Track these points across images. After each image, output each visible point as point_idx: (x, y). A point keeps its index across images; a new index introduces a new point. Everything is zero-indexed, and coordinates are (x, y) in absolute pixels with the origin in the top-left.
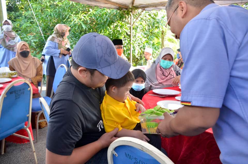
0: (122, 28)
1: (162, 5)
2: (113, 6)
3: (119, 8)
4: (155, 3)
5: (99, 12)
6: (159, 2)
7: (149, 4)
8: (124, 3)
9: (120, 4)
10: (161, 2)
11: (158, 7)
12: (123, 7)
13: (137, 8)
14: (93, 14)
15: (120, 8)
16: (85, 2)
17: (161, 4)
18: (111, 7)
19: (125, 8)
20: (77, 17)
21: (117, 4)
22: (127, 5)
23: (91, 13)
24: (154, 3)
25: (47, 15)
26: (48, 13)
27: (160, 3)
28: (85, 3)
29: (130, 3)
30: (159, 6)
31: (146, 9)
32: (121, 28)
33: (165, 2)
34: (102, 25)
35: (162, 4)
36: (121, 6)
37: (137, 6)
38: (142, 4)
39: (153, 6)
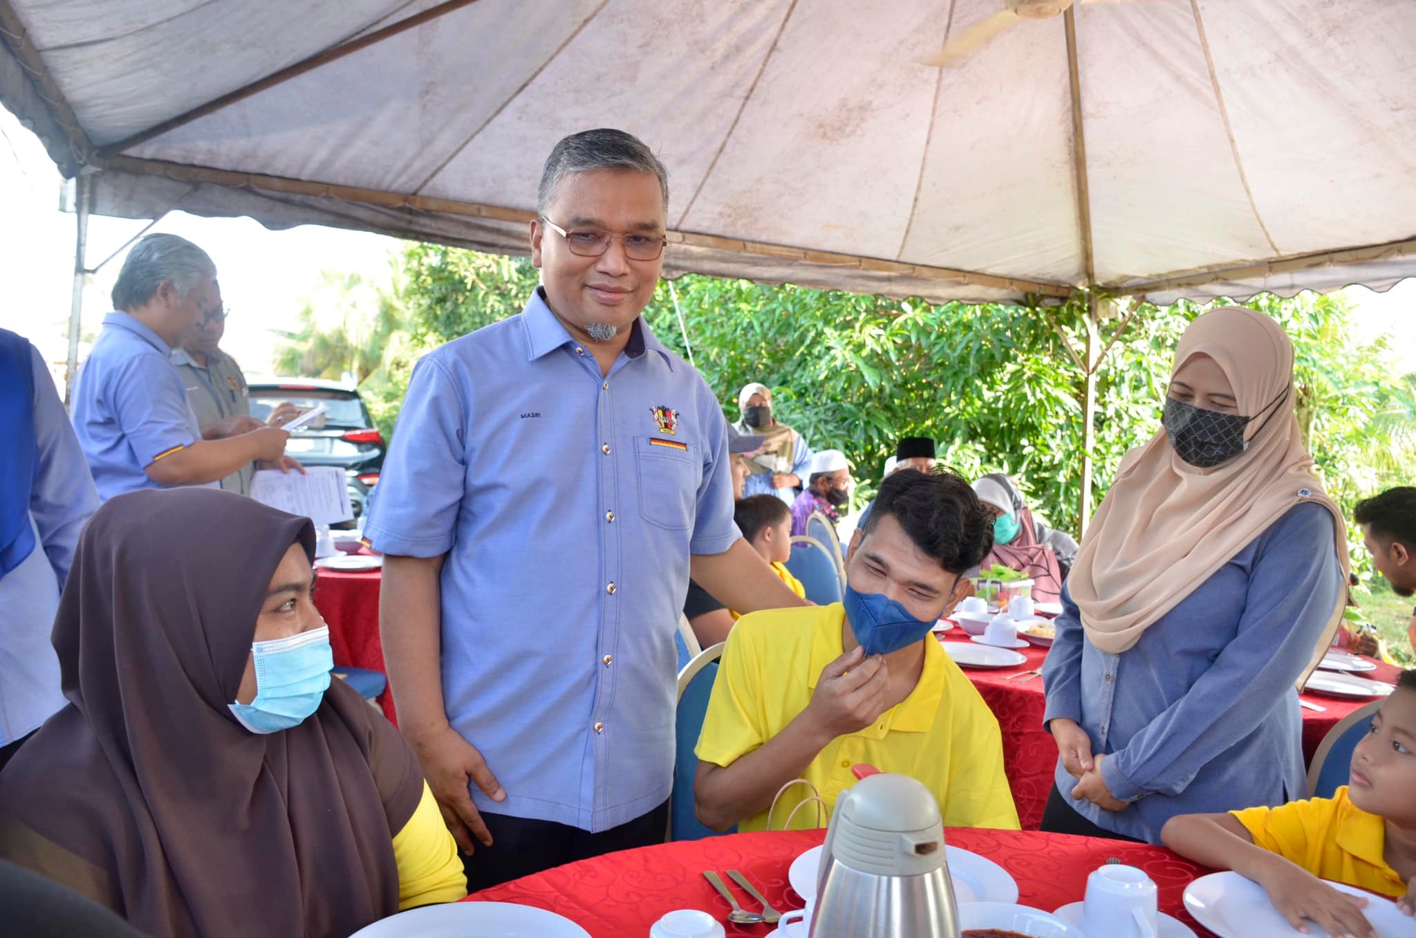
0: (1039, 384)
1: (1217, 278)
2: (995, 293)
3: (1026, 296)
4: (1183, 271)
5: (943, 317)
6: (1200, 268)
7: (1159, 276)
8: (1048, 277)
9: (1027, 278)
10: (1209, 267)
11: (1202, 288)
12: (1042, 292)
13: (1113, 290)
14: (916, 324)
15: (1030, 297)
16: (863, 285)
17: (1212, 276)
18: (984, 296)
19: (1056, 297)
20: (846, 341)
21: (1012, 280)
22: (1064, 283)
23: (906, 321)
24: (1179, 272)
25: (737, 325)
26: (739, 321)
27: (1205, 270)
28: (865, 289)
29: (1078, 274)
30: (1202, 283)
31: (1149, 296)
32: (1034, 383)
33: (1226, 265)
34: (949, 373)
35: (1215, 272)
36: (1036, 289)
37: (1113, 285)
38: (1134, 277)
39: (1179, 285)
